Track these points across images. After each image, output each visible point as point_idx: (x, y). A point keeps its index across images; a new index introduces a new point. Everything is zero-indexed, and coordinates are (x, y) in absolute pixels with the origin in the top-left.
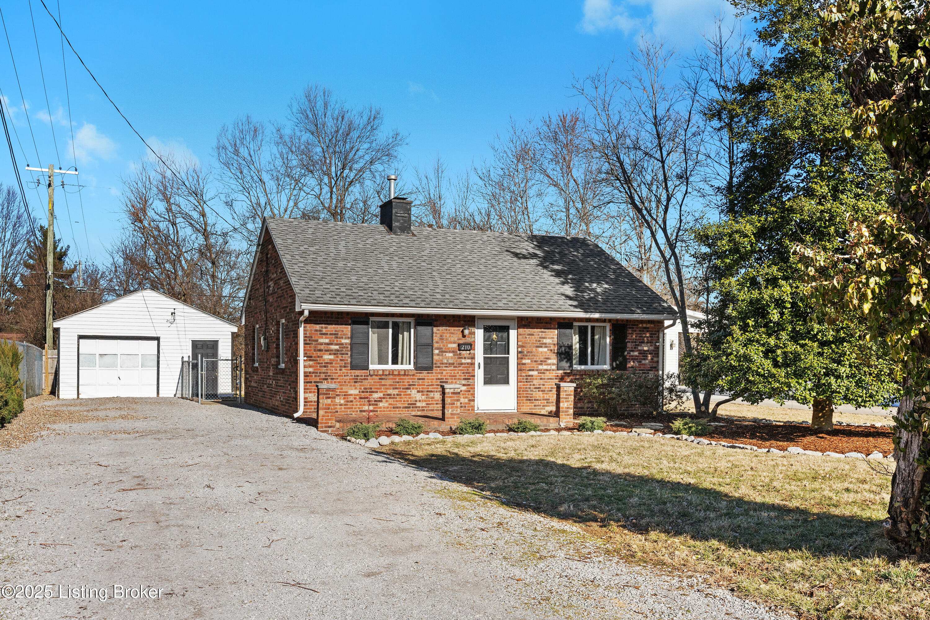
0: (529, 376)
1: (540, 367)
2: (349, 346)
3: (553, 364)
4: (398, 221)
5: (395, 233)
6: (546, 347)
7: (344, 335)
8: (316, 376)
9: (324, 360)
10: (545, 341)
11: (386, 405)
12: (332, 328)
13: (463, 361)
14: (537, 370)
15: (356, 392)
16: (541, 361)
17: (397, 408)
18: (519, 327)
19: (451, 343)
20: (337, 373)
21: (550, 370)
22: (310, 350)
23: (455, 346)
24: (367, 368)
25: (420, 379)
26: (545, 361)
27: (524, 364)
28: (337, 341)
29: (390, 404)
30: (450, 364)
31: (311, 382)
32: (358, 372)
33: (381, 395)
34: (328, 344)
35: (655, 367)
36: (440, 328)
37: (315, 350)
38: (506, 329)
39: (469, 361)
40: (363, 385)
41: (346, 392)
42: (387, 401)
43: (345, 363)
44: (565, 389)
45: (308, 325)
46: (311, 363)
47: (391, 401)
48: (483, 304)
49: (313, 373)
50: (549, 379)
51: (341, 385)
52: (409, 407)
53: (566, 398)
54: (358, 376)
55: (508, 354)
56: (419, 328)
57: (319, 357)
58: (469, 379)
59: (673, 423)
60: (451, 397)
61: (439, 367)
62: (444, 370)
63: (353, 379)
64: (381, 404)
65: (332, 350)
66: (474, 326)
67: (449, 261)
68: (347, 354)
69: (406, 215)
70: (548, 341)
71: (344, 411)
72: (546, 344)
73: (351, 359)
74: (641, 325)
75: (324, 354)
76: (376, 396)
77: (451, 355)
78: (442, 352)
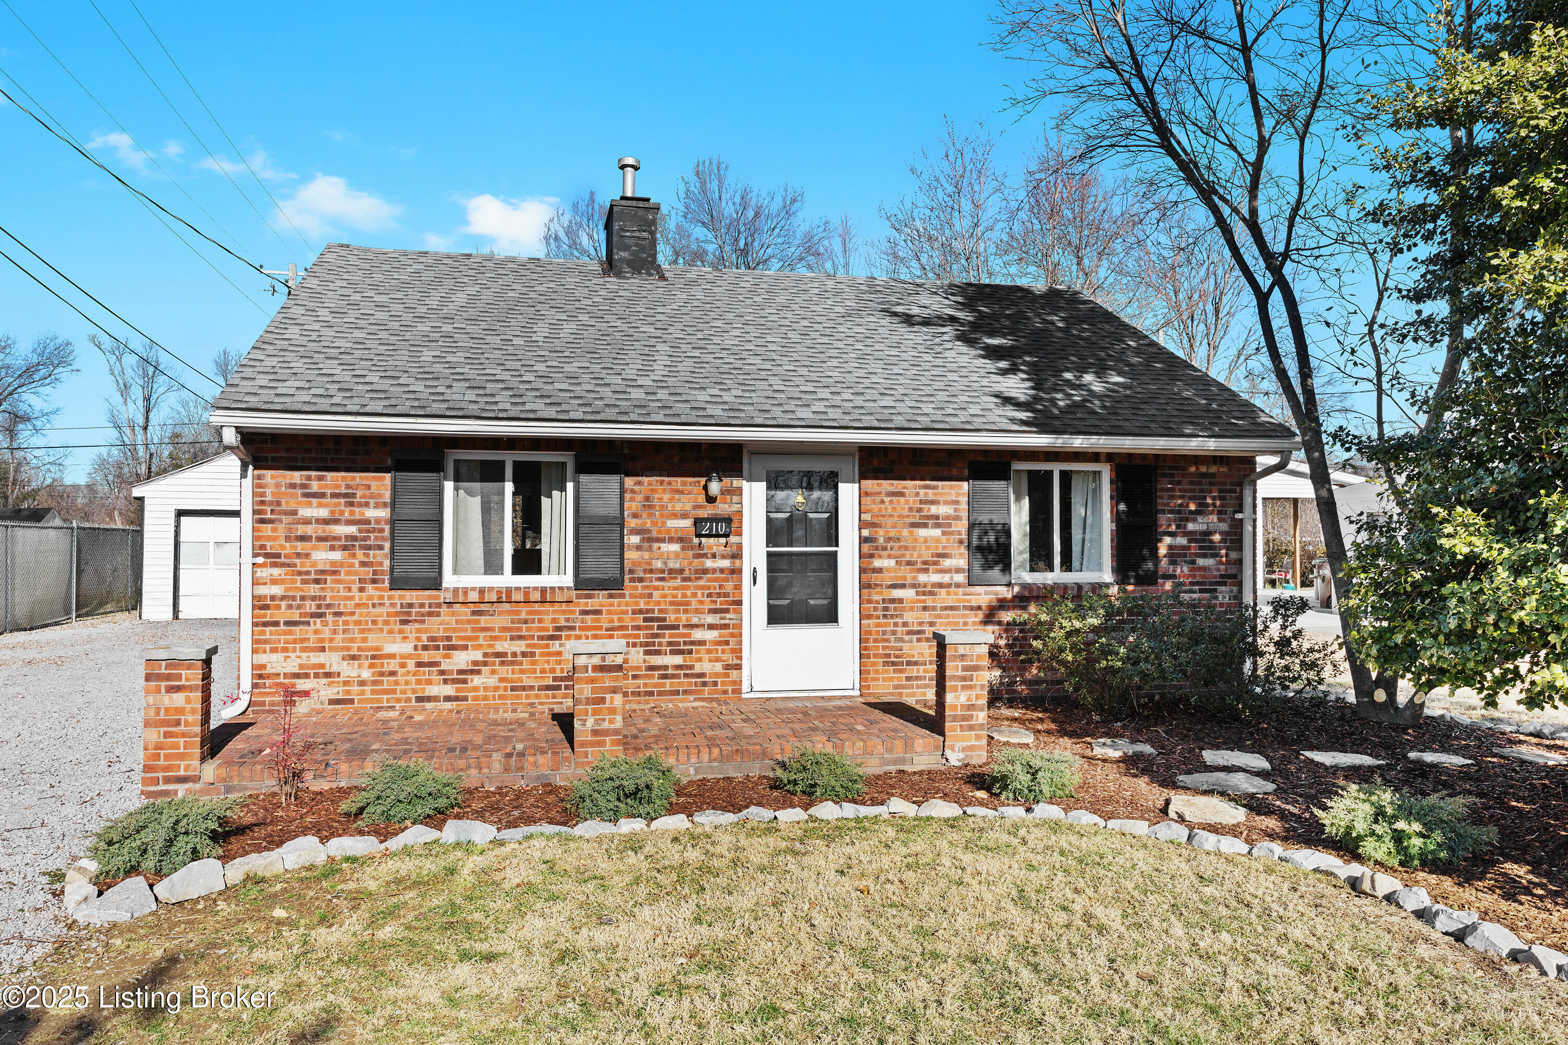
0: (893, 601)
1: (923, 578)
2: (387, 528)
3: (958, 571)
4: (626, 248)
5: (619, 275)
6: (938, 526)
7: (372, 496)
8: (290, 607)
9: (314, 564)
10: (934, 510)
11: (492, 681)
12: (335, 480)
13: (709, 563)
14: (914, 586)
15: (407, 648)
16: (925, 563)
17: (524, 688)
18: (863, 476)
19: (675, 516)
20: (352, 598)
21: (949, 586)
22: (275, 539)
23: (687, 523)
24: (435, 583)
25: (586, 613)
26: (936, 563)
27: (879, 570)
28: (352, 513)
29: (501, 680)
30: (671, 571)
31: (276, 624)
32: (411, 596)
33: (478, 656)
34: (326, 522)
35: (1234, 576)
36: (645, 480)
37: (288, 538)
38: (831, 481)
39: (726, 563)
40: (426, 631)
41: (378, 649)
42: (493, 672)
43: (375, 573)
44: (961, 650)
45: (268, 474)
46: (277, 572)
47: (506, 671)
48: (756, 413)
49: (283, 598)
50: (946, 608)
51: (362, 631)
52: (558, 688)
53: (964, 679)
54: (411, 605)
55: (837, 545)
56: (584, 478)
57: (298, 555)
58: (727, 611)
60: (592, 681)
61: (641, 580)
62: (656, 588)
63: (397, 614)
64: (477, 681)
65: (337, 538)
66: (738, 473)
67: (719, 323)
68: (381, 548)
69: (645, 234)
70: (942, 510)
71: (372, 701)
72: (937, 517)
73: (392, 559)
74: (1193, 469)
75: (314, 548)
76: (461, 659)
77: (675, 547)
78: (649, 539)
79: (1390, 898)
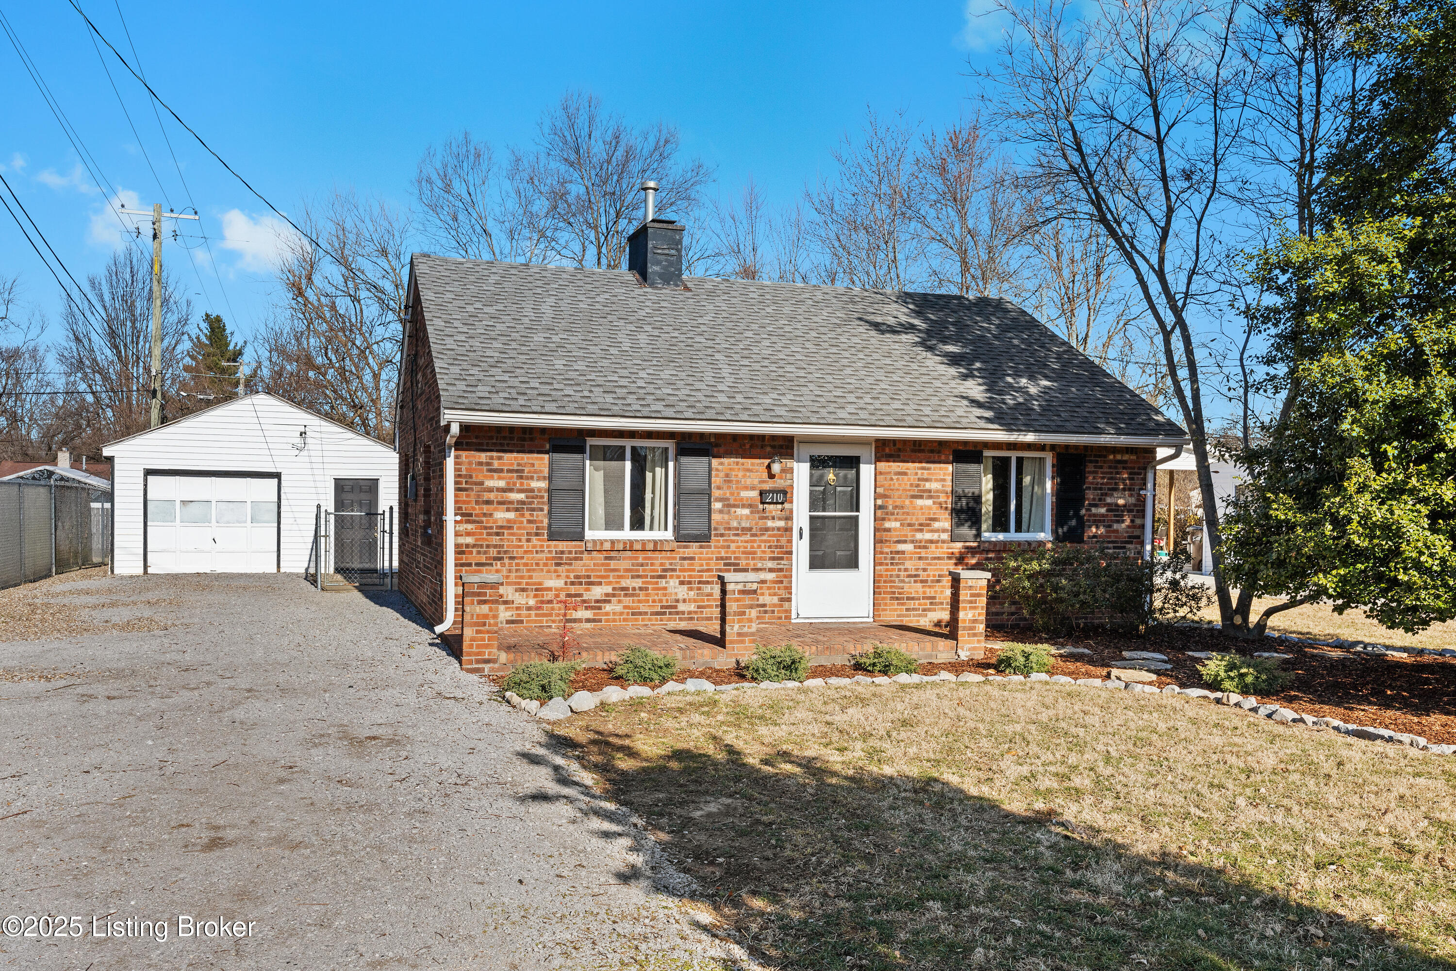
0: (898, 552)
1: (919, 536)
2: (546, 495)
3: (944, 531)
4: (658, 263)
5: (652, 285)
6: (930, 497)
7: (535, 472)
8: (479, 553)
9: (495, 521)
10: (928, 485)
11: (618, 608)
12: (511, 459)
13: (770, 524)
14: (912, 542)
15: (559, 583)
16: (921, 525)
17: (640, 614)
18: (878, 459)
19: (746, 488)
20: (521, 547)
21: (937, 542)
22: (468, 502)
23: (755, 494)
24: (580, 537)
25: (684, 559)
26: (928, 525)
27: (888, 530)
28: (522, 484)
29: (625, 607)
30: (743, 529)
31: (470, 565)
32: (562, 545)
33: (609, 589)
34: (504, 490)
35: (1138, 537)
36: (725, 461)
37: (477, 503)
38: (853, 462)
39: (781, 524)
40: (573, 571)
41: (540, 584)
42: (620, 601)
43: (538, 528)
44: (970, 583)
45: (464, 454)
46: (470, 527)
47: (628, 601)
48: (809, 414)
49: (474, 546)
50: (935, 558)
51: (528, 571)
52: (664, 613)
53: (971, 602)
54: (562, 552)
55: (858, 510)
56: (684, 460)
57: (485, 515)
58: (782, 559)
59: (1205, 666)
60: (737, 600)
61: (722, 535)
62: (733, 541)
63: (553, 558)
64: (608, 608)
65: (512, 503)
66: (791, 456)
67: (749, 334)
68: (542, 510)
69: (673, 252)
70: (934, 486)
71: (536, 622)
72: (930, 491)
73: (550, 518)
74: (1111, 457)
75: (496, 509)
76: (597, 592)
77: (746, 511)
78: (729, 506)
79: (1237, 705)
